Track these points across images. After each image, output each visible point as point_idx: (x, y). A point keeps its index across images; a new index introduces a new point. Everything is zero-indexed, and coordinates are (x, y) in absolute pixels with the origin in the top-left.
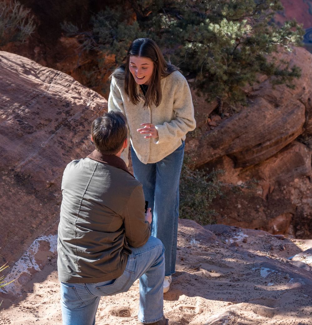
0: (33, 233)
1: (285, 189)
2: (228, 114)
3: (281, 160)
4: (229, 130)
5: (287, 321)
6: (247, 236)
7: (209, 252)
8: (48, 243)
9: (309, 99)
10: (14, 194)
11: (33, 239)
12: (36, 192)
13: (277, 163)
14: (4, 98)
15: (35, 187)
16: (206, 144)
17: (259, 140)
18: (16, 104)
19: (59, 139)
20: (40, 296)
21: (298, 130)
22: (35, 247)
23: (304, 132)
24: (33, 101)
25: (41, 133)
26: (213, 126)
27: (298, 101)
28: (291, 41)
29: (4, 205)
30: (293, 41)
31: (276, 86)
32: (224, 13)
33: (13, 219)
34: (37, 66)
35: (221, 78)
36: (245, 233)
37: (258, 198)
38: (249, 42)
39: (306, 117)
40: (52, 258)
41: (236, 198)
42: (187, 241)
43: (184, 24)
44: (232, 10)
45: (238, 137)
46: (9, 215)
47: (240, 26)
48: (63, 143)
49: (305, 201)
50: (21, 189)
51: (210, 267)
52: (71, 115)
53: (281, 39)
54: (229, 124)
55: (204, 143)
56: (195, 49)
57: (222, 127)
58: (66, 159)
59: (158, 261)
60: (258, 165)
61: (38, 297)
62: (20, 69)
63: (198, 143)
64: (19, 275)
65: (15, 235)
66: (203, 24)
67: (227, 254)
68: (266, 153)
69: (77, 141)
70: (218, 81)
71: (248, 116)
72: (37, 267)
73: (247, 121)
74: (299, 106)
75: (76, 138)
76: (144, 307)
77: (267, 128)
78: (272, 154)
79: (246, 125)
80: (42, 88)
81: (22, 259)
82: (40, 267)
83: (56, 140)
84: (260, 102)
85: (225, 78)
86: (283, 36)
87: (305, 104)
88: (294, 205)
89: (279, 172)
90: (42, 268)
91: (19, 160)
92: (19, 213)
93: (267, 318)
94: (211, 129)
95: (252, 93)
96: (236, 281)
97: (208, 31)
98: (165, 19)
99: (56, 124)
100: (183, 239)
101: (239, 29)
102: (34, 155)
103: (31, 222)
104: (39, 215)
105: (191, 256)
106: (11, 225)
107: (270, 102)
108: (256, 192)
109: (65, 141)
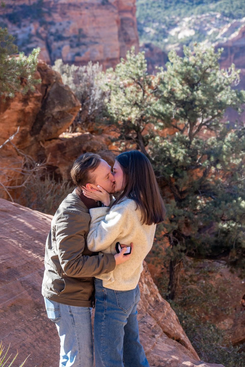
16: (240, 323)
29: (41, 338)
33: (49, 351)
43: (218, 203)
46: (45, 347)
56: (228, 229)
66: (235, 201)
92: (55, 346)
97: (240, 207)
98: (201, 201)
106: (47, 356)
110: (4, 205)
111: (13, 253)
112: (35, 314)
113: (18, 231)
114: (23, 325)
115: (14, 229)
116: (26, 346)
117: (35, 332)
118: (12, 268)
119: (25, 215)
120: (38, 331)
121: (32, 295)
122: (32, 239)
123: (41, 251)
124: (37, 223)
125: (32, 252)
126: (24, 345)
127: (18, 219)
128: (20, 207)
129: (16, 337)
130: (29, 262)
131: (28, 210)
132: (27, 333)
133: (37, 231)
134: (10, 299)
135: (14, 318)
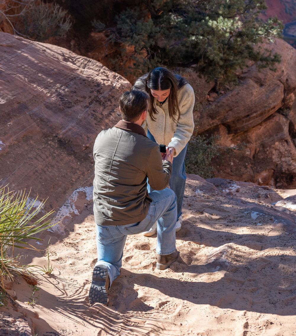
0: (73, 185)
1: (267, 150)
2: (223, 92)
3: (265, 128)
4: (224, 104)
5: (273, 253)
6: (240, 187)
7: (211, 199)
8: (85, 193)
9: (287, 80)
10: (58, 155)
11: (73, 190)
12: (75, 154)
13: (261, 130)
14: (49, 80)
15: (74, 150)
16: (206, 115)
17: (247, 112)
18: (58, 85)
19: (92, 112)
20: (79, 234)
21: (278, 104)
22: (75, 196)
23: (283, 106)
24: (71, 83)
25: (78, 108)
26: (211, 101)
27: (278, 82)
28: (273, 34)
29: (50, 164)
30: (275, 33)
31: (261, 70)
32: (221, 12)
33: (57, 174)
34: (74, 55)
35: (218, 63)
36: (238, 185)
37: (247, 157)
38: (240, 34)
39: (284, 94)
40: (88, 205)
41: (230, 158)
42: (193, 191)
43: (189, 21)
44: (226, 9)
45: (231, 110)
46: (54, 172)
47: (233, 23)
48: (95, 115)
49: (283, 159)
50: (63, 151)
51: (212, 211)
52: (101, 93)
53: (265, 32)
54: (224, 100)
55: (204, 115)
56: (197, 41)
57: (218, 102)
58: (98, 127)
59: (172, 207)
60: (246, 132)
61: (78, 235)
62: (60, 57)
63: (199, 115)
64: (63, 218)
65: (59, 187)
66: (204, 21)
67: (225, 201)
68: (253, 122)
69: (106, 113)
70: (216, 66)
71: (239, 93)
72: (76, 212)
73: (238, 97)
74: (279, 86)
75: (106, 111)
76: (161, 243)
77: (253, 103)
78: (258, 123)
79: (237, 100)
80: (78, 72)
81: (65, 205)
82: (79, 212)
83: (89, 113)
84: (249, 82)
85: (221, 63)
86: (267, 30)
87: (283, 84)
88: (275, 162)
89: (263, 137)
90: (80, 213)
91: (61, 129)
92: (62, 170)
93: (257, 251)
94: (210, 104)
95: (242, 75)
96: (232, 222)
97: (208, 26)
98: (173, 17)
99: (90, 100)
100: (190, 190)
101: (232, 25)
102: (73, 125)
103: (71, 177)
104: (78, 171)
105: (196, 203)
106: (56, 179)
107: (256, 82)
108: (245, 153)
109: (97, 114)
110: (9, 41)
111: (21, 88)
112: (44, 143)
113: (23, 65)
114: (35, 153)
115: (20, 64)
116: (38, 172)
117: (45, 159)
118: (21, 103)
119: (28, 49)
120: (47, 157)
121: (40, 126)
122: (35, 72)
123: (44, 84)
124: (39, 56)
125: (37, 85)
126: (37, 171)
127: (22, 53)
128: (23, 40)
129: (30, 165)
130: (35, 96)
131: (29, 42)
132: (39, 160)
133: (40, 64)
134: (22, 131)
135: (26, 148)
